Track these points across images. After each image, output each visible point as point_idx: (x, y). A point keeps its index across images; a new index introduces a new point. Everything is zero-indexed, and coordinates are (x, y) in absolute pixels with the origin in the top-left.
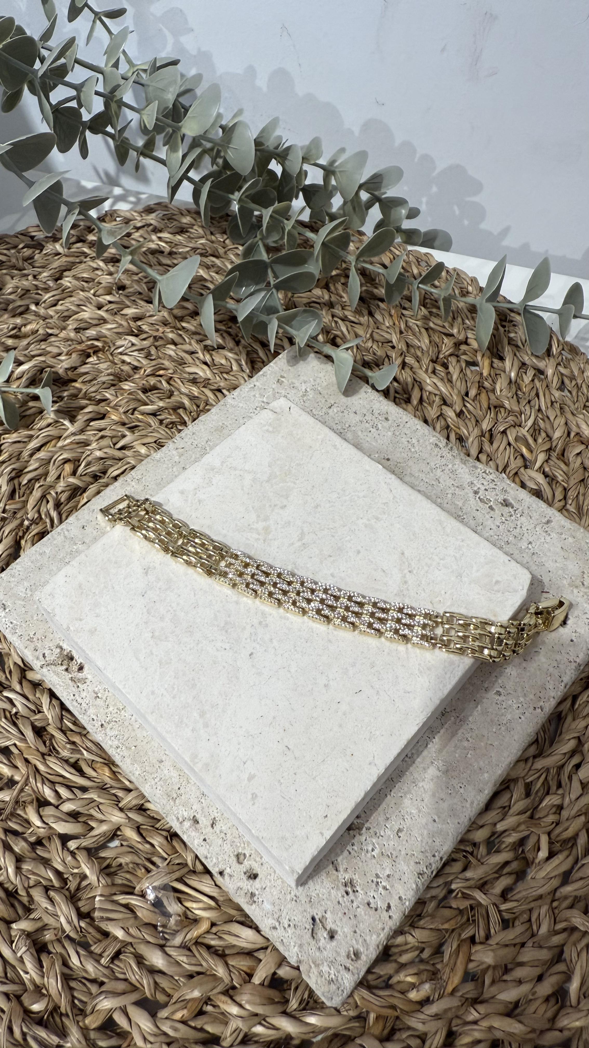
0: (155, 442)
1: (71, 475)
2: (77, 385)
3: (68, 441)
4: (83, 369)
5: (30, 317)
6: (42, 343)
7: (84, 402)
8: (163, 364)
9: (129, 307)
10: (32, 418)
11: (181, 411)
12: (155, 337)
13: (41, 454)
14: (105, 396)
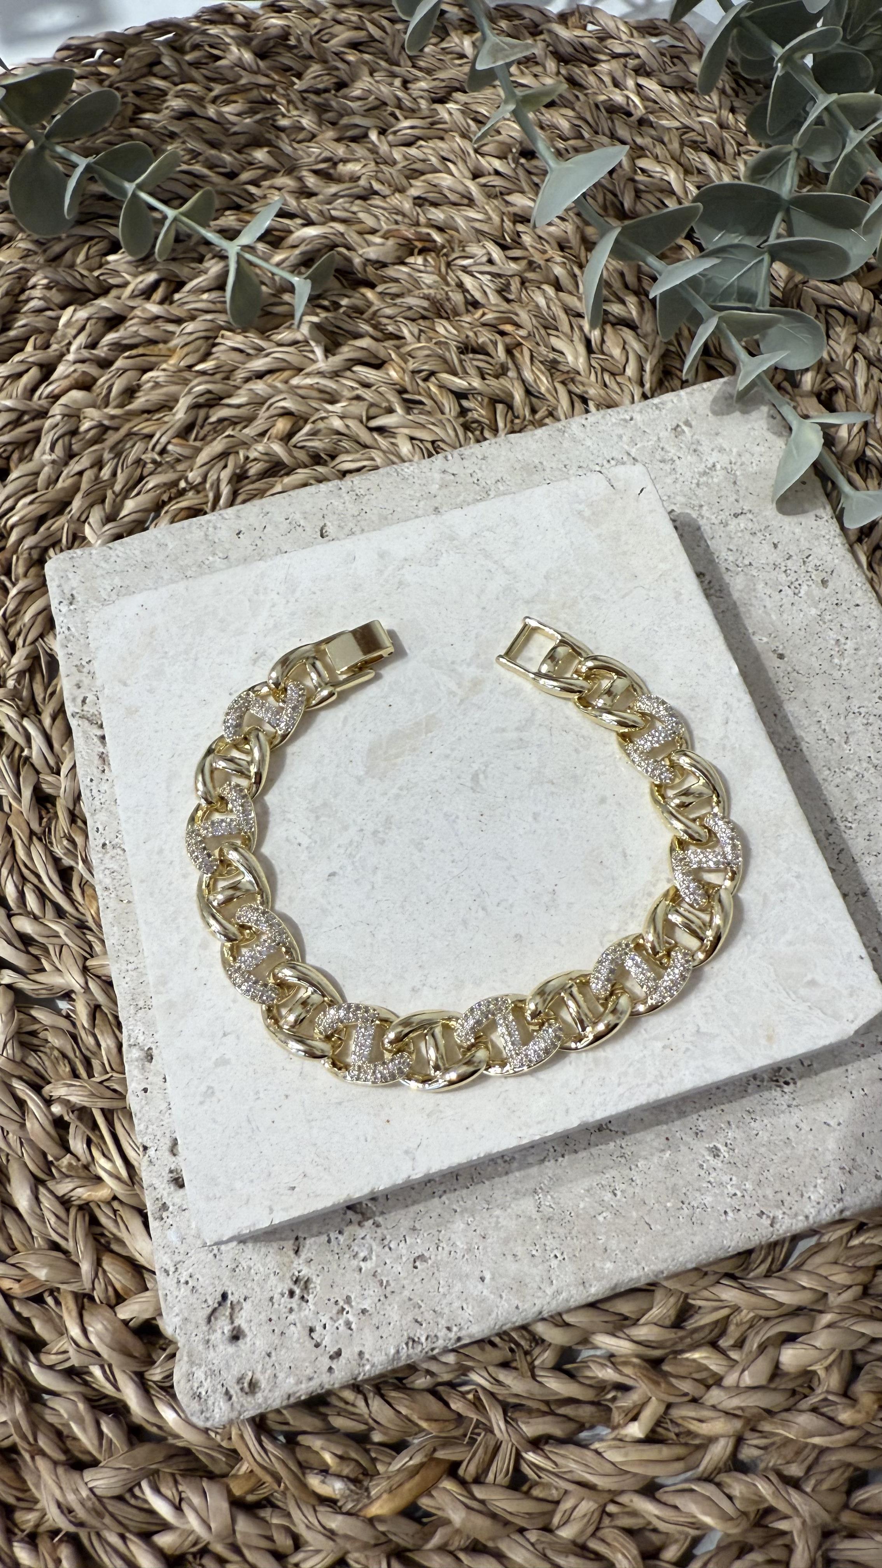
0: (433, 442)
1: (281, 440)
2: (369, 294)
3: (309, 381)
4: (391, 272)
5: (359, 150)
6: (358, 202)
7: (366, 327)
8: (517, 315)
9: (522, 192)
10: (277, 321)
11: (500, 407)
12: (531, 263)
13: (259, 387)
14: (401, 331)
